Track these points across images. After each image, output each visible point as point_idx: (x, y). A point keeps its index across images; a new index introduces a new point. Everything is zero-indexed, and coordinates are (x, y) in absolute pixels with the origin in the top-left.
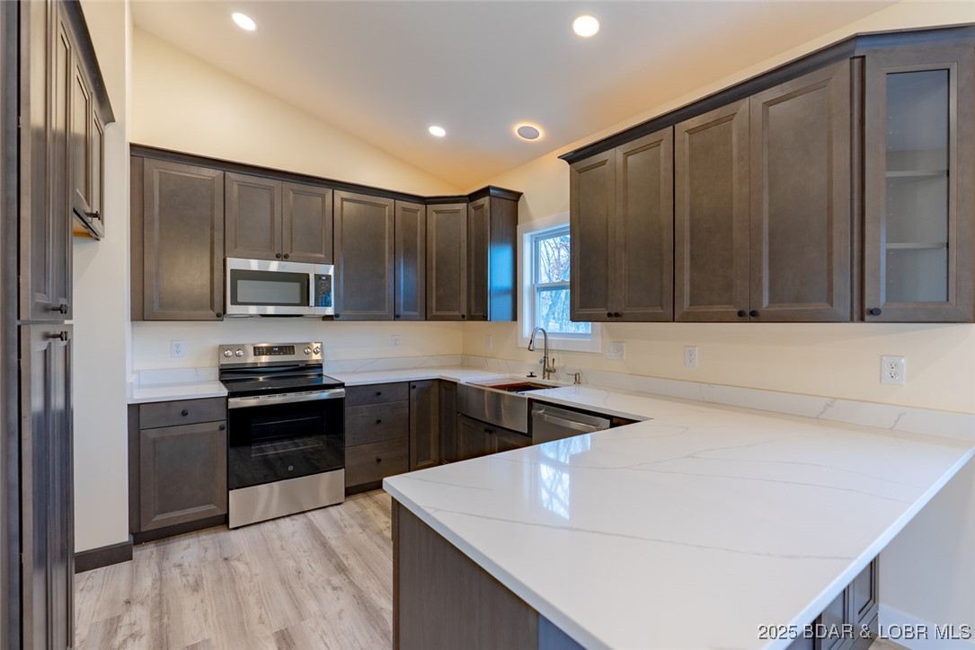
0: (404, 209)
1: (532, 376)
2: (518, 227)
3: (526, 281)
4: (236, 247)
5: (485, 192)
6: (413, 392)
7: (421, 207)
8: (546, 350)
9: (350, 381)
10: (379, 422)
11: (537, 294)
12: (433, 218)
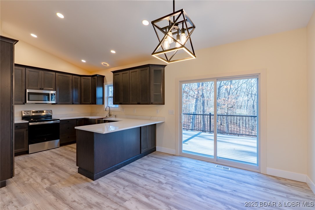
0: (75, 78)
1: (107, 116)
2: (104, 83)
3: (106, 95)
4: (29, 86)
5: (96, 75)
6: (77, 121)
7: (79, 77)
8: (110, 111)
9: (61, 119)
10: (68, 128)
11: (108, 99)
12: (83, 80)
